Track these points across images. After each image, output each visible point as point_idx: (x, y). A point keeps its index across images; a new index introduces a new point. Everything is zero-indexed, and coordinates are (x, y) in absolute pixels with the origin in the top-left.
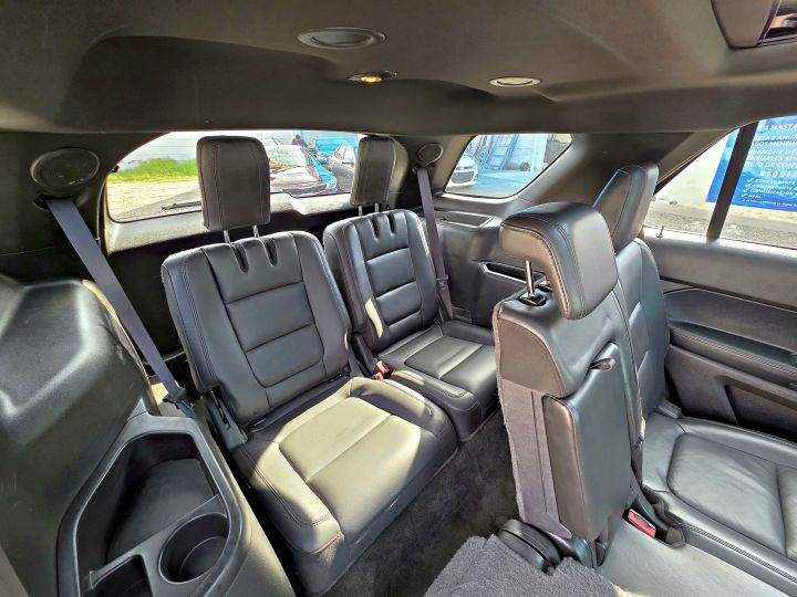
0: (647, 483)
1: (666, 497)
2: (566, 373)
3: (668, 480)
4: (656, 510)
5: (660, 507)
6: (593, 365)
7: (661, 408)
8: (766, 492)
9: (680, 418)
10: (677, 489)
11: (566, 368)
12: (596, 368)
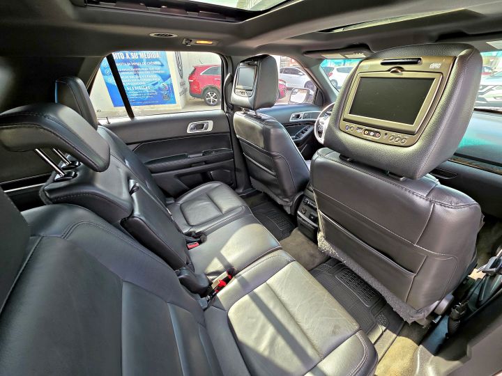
0: (184, 231)
1: (192, 230)
2: (122, 202)
3: (188, 224)
4: (193, 237)
5: (193, 234)
6: (131, 192)
7: (167, 202)
8: (208, 203)
9: (175, 201)
10: (192, 224)
11: (120, 199)
12: (133, 192)
